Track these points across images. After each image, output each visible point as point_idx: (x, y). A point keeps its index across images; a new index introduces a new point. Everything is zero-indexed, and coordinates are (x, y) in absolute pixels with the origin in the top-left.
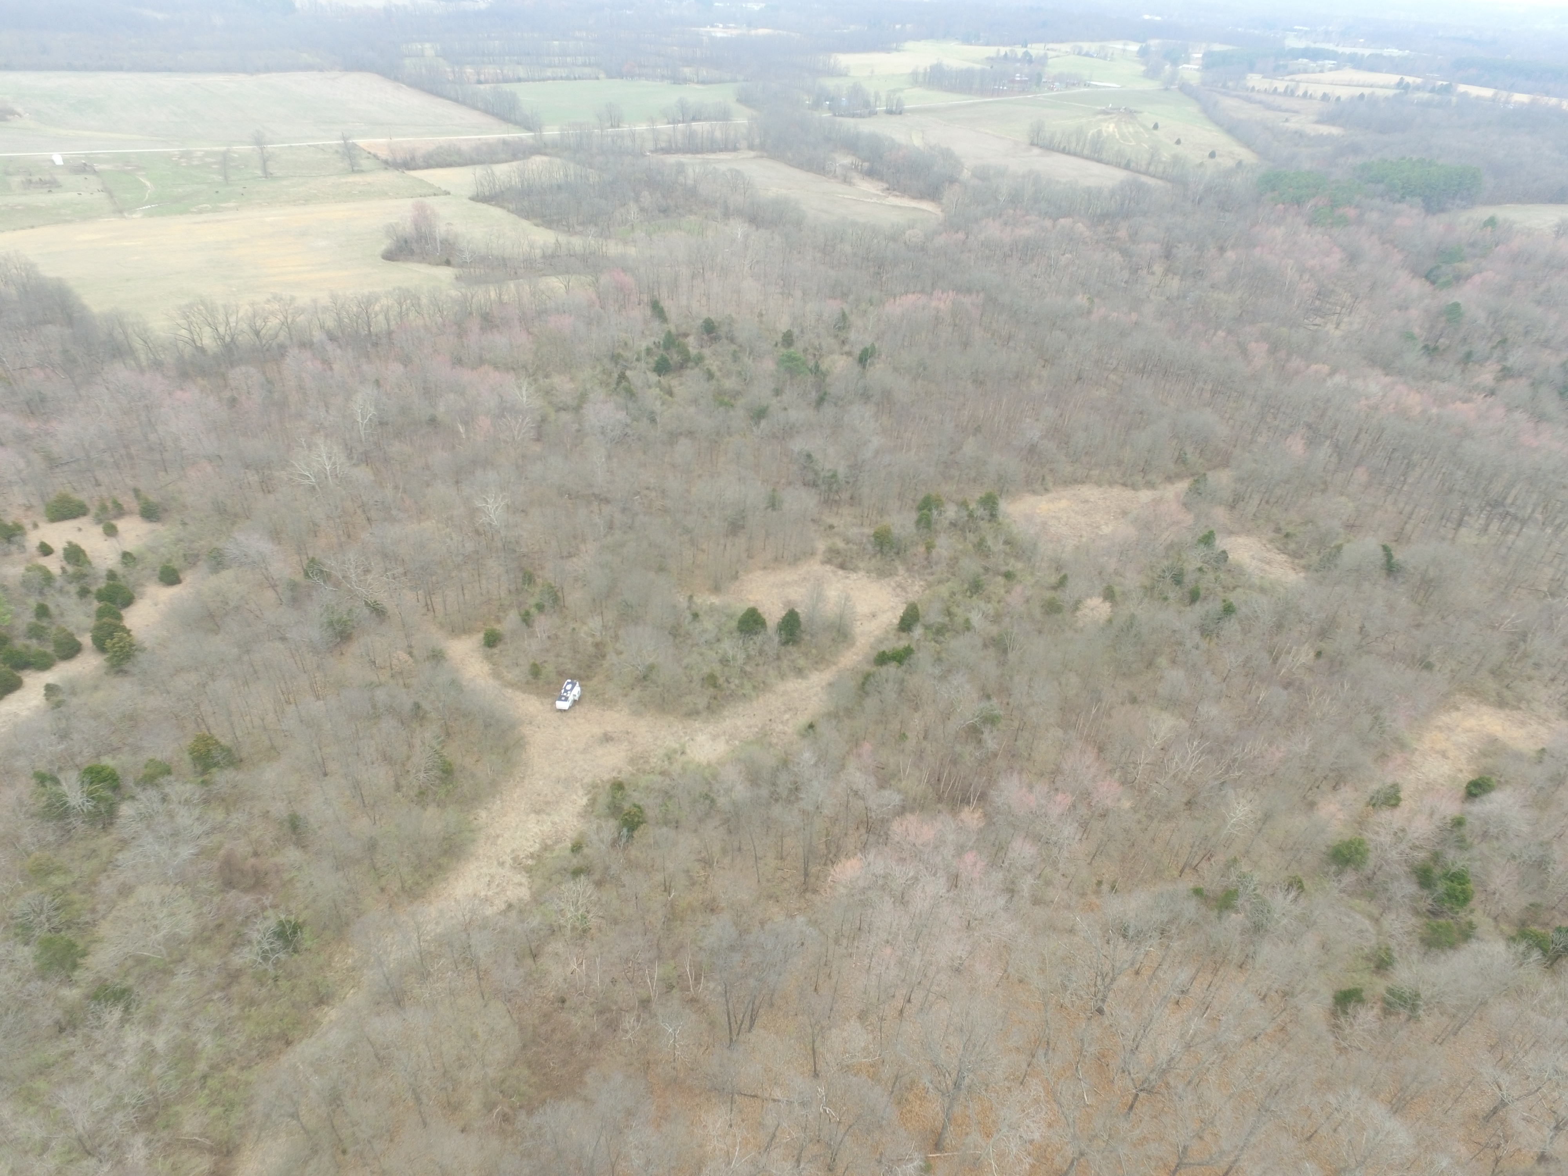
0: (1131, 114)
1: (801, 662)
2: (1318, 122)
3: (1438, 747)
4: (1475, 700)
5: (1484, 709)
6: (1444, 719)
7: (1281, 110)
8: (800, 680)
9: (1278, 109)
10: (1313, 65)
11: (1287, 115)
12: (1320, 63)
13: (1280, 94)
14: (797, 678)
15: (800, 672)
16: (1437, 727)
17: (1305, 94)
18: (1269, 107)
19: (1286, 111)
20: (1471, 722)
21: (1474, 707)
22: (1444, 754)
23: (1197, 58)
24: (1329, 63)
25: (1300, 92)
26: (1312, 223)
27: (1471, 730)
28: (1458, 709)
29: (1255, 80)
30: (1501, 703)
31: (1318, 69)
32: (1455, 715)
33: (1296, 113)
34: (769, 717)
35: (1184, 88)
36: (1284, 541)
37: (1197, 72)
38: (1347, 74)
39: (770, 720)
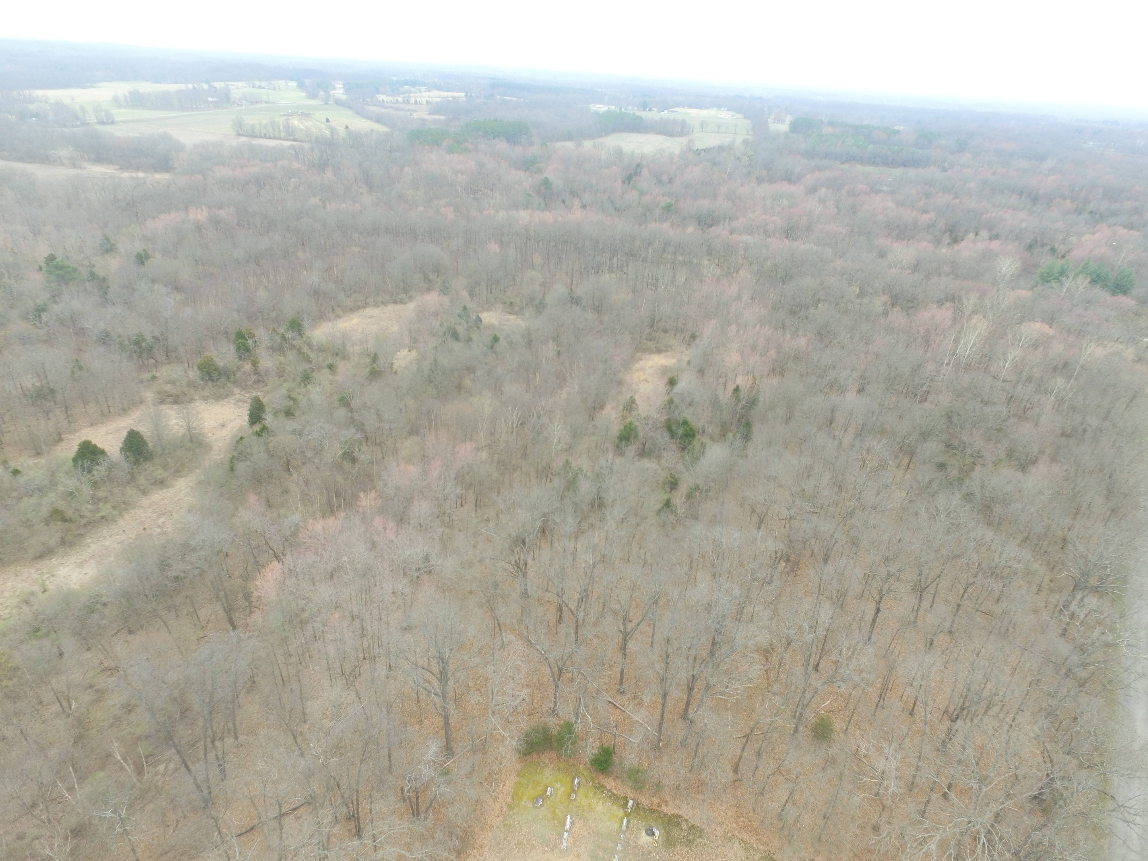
0: (307, 115)
1: (159, 473)
2: (430, 114)
3: (642, 379)
4: (647, 353)
5: (653, 356)
6: (637, 366)
7: (405, 111)
8: (165, 490)
9: (403, 110)
10: (413, 89)
11: (410, 112)
12: (417, 88)
13: (401, 103)
14: (161, 489)
15: (162, 483)
16: (636, 370)
17: (416, 101)
18: (397, 109)
19: (408, 110)
20: (650, 363)
21: (648, 356)
22: (646, 381)
23: (340, 88)
24: (423, 88)
25: (412, 101)
26: (450, 152)
27: (652, 367)
28: (641, 359)
29: (381, 97)
30: (659, 351)
31: (418, 91)
32: (641, 362)
33: (415, 111)
34: (142, 527)
35: (338, 102)
36: (510, 307)
37: (343, 94)
38: (435, 93)
39: (144, 529)
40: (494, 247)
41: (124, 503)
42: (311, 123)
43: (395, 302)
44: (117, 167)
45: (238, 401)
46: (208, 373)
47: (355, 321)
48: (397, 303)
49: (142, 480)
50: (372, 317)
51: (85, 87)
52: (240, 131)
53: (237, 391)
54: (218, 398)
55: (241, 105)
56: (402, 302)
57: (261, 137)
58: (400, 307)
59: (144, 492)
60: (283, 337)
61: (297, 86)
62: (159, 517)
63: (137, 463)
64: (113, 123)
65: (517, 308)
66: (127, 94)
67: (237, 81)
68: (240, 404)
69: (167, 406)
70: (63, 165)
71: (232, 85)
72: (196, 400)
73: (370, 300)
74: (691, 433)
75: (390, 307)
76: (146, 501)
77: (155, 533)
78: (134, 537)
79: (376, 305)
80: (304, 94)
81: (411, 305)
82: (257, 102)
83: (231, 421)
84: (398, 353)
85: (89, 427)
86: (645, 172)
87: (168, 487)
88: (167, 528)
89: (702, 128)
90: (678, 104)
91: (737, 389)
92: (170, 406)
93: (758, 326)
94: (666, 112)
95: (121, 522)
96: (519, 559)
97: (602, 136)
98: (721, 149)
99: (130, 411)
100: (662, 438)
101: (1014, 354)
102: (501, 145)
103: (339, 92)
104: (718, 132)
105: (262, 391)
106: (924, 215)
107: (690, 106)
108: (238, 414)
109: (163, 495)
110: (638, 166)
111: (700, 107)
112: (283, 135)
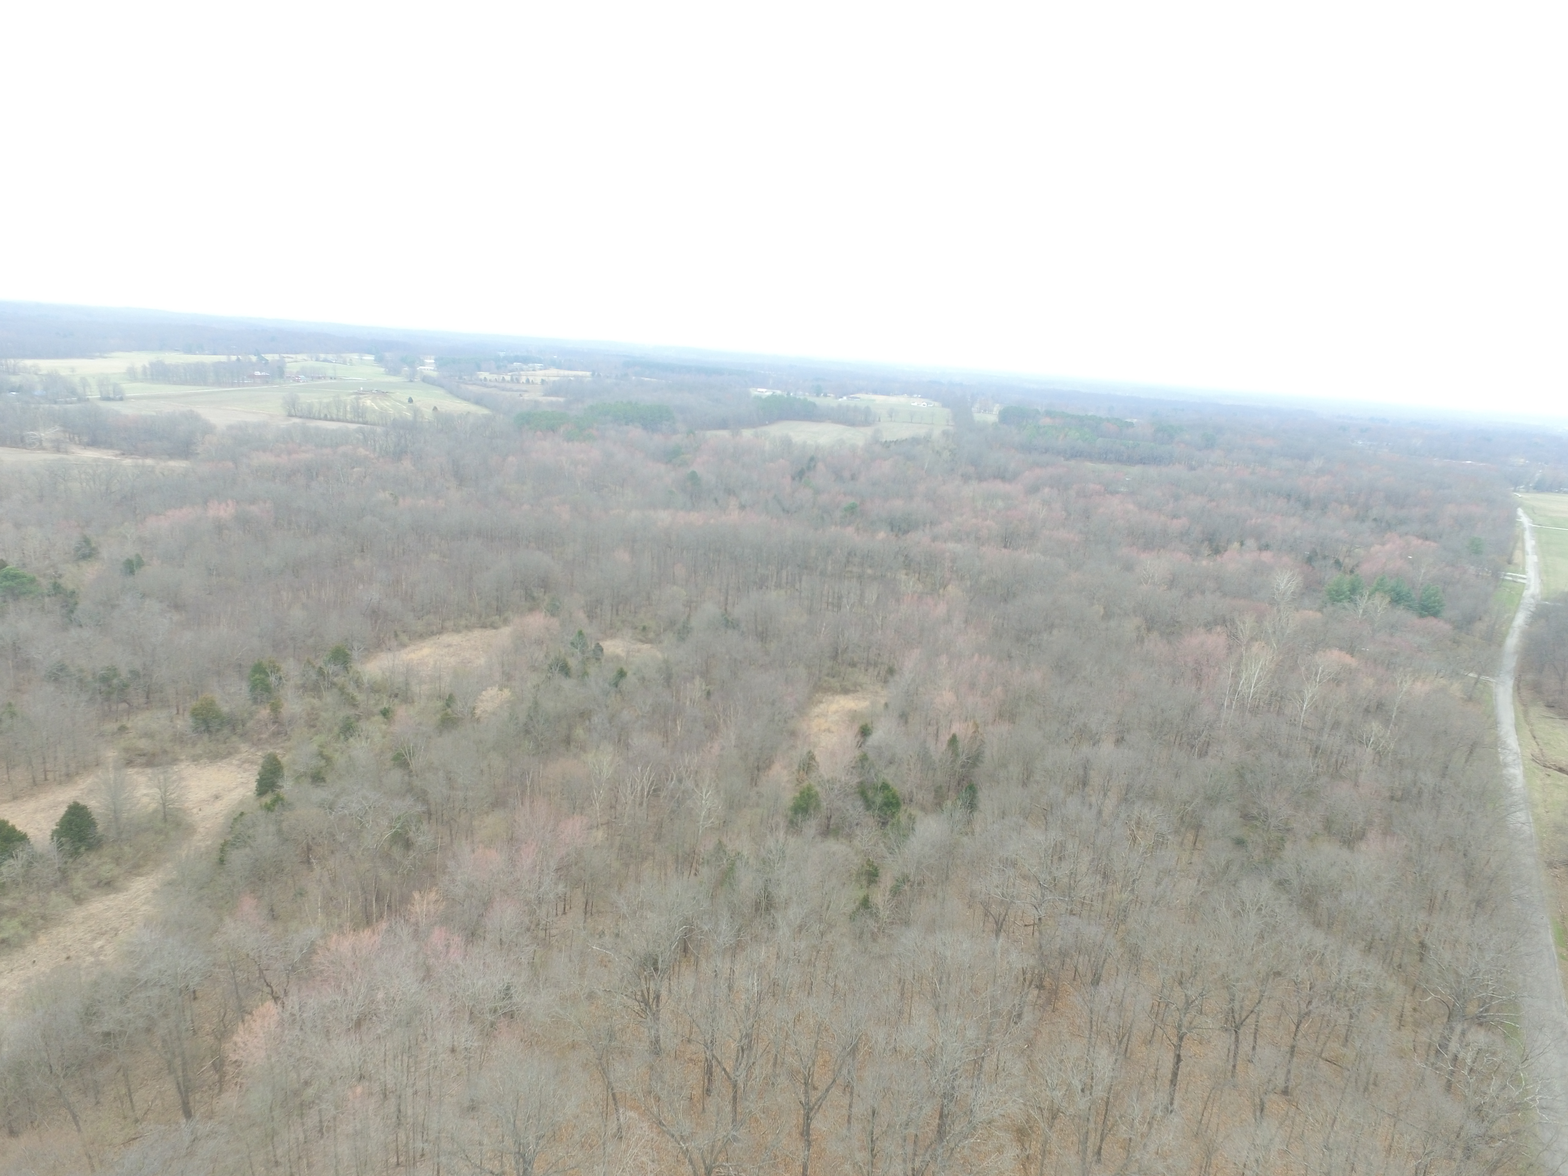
0: (384, 394)
1: (107, 869)
2: (545, 395)
3: (823, 728)
4: (829, 694)
5: (837, 698)
6: (817, 710)
7: (513, 391)
8: (112, 896)
9: (511, 390)
10: (525, 367)
11: (519, 393)
12: (531, 365)
13: (508, 382)
14: (107, 894)
15: (108, 885)
16: (815, 717)
17: (528, 381)
18: (503, 389)
19: (517, 391)
20: (834, 707)
21: (831, 698)
22: (829, 730)
23: (430, 363)
24: (538, 366)
25: (523, 379)
26: (569, 439)
27: (836, 712)
28: (821, 702)
29: (483, 375)
30: (845, 691)
31: (531, 369)
32: (822, 706)
33: (526, 391)
34: (65, 956)
35: (426, 380)
36: (643, 634)
37: (434, 370)
38: (553, 371)
39: (68, 958)
40: (623, 556)
41: (43, 917)
42: (388, 404)
43: (484, 626)
44: (118, 452)
45: (244, 762)
46: (205, 721)
47: (426, 651)
48: (486, 627)
49: (78, 881)
50: (449, 646)
51: (92, 357)
52: (293, 411)
53: (244, 747)
54: (215, 757)
55: (298, 381)
56: (493, 626)
57: (320, 419)
58: (490, 632)
59: (79, 900)
60: (321, 672)
61: (375, 360)
62: (95, 939)
63: (75, 854)
64: (121, 399)
65: (651, 635)
66: (148, 366)
67: (296, 353)
68: (246, 765)
69: (136, 770)
70: (44, 449)
71: (289, 357)
72: (182, 760)
73: (449, 624)
74: (894, 801)
75: (477, 633)
76: (79, 913)
77: (84, 965)
78: (48, 971)
79: (457, 630)
80: (383, 370)
81: (506, 631)
82: (319, 378)
83: (230, 791)
84: (484, 693)
85: (10, 801)
86: (820, 466)
87: (117, 890)
88: (105, 955)
89: (891, 416)
90: (860, 390)
91: (953, 740)
92: (141, 770)
93: (976, 656)
94: (845, 398)
95: (32, 949)
96: (648, 989)
97: (766, 425)
98: (915, 441)
99: (77, 778)
100: (854, 809)
101: (1310, 691)
102: (636, 432)
103: (429, 367)
104: (911, 422)
105: (282, 747)
106: (1175, 521)
107: (875, 392)
108: (242, 780)
109: (108, 903)
110: (812, 459)
111: (887, 393)
112: (349, 416)
